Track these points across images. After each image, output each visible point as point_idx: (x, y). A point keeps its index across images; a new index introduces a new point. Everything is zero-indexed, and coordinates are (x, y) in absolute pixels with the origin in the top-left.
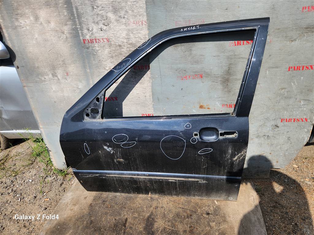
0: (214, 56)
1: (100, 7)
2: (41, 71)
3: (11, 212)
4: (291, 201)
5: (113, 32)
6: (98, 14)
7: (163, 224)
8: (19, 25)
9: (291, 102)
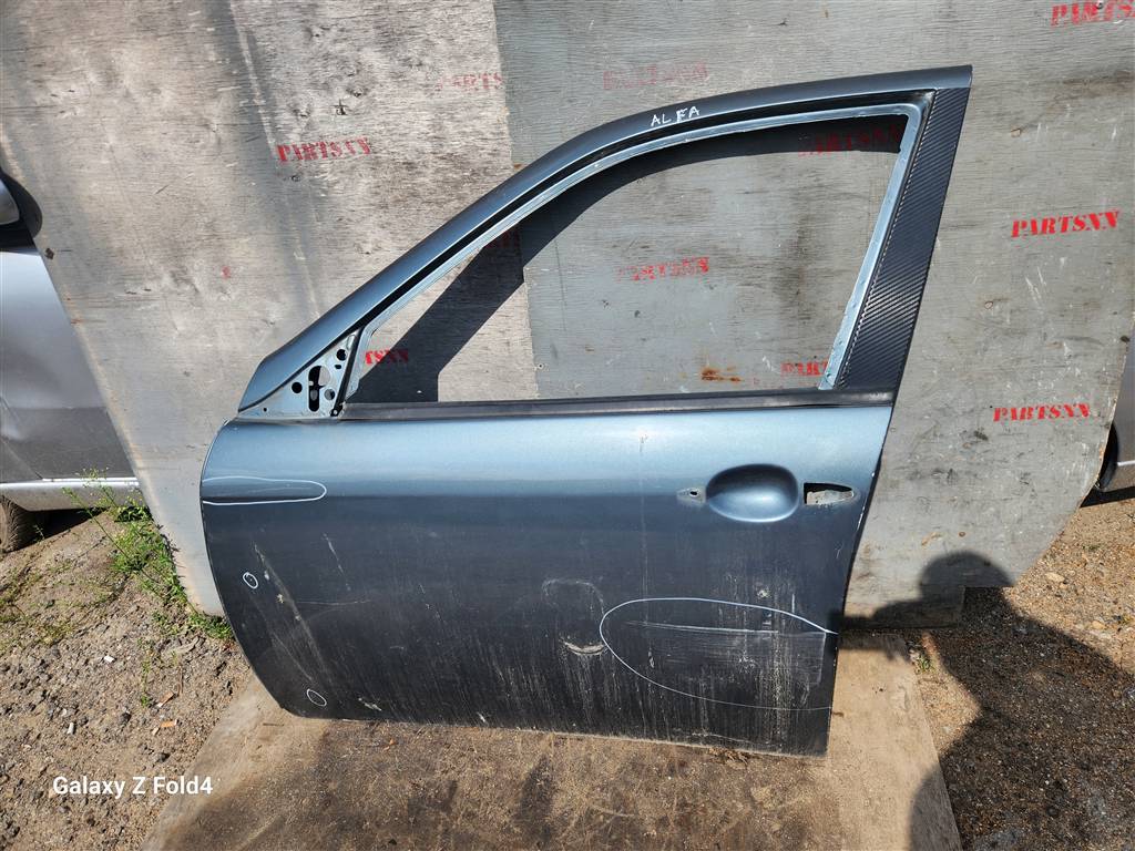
0: (747, 193)
1: (334, 30)
2: (131, 265)
3: (42, 773)
4: (1040, 701)
5: (382, 119)
6: (328, 54)
7: (585, 799)
8: (48, 102)
9: (1027, 346)
